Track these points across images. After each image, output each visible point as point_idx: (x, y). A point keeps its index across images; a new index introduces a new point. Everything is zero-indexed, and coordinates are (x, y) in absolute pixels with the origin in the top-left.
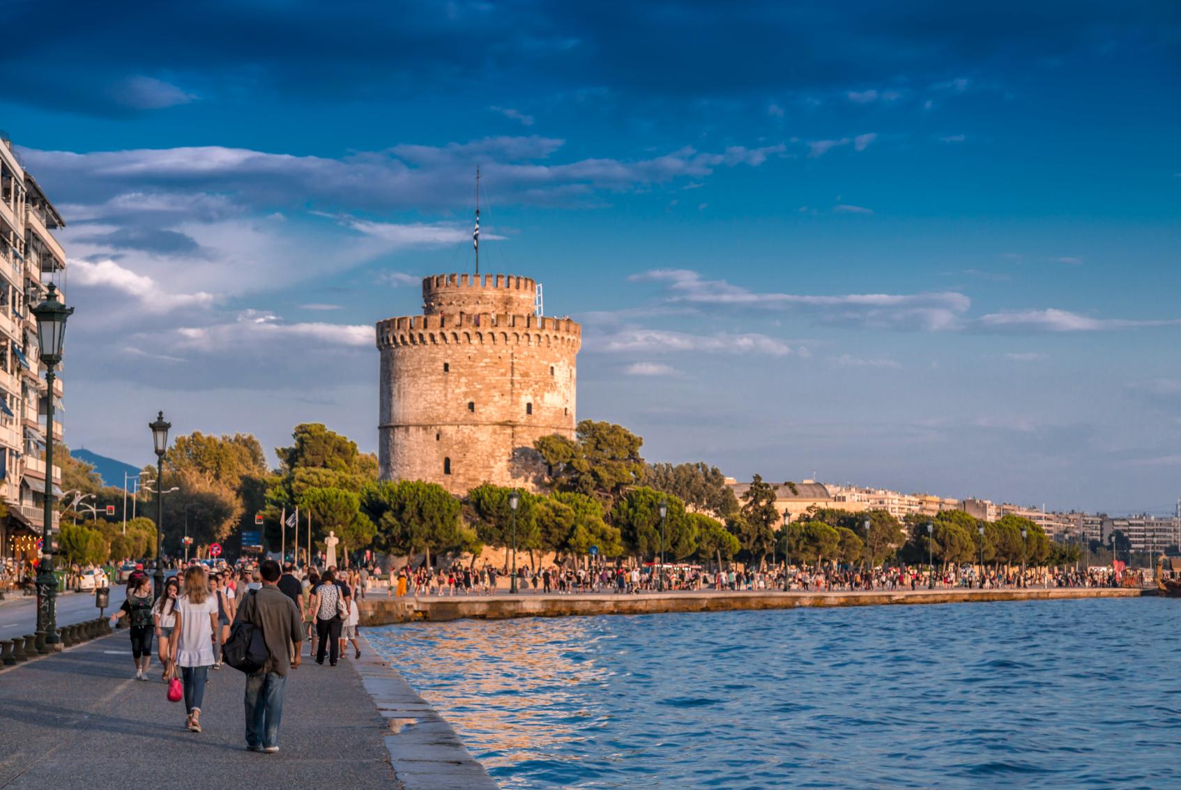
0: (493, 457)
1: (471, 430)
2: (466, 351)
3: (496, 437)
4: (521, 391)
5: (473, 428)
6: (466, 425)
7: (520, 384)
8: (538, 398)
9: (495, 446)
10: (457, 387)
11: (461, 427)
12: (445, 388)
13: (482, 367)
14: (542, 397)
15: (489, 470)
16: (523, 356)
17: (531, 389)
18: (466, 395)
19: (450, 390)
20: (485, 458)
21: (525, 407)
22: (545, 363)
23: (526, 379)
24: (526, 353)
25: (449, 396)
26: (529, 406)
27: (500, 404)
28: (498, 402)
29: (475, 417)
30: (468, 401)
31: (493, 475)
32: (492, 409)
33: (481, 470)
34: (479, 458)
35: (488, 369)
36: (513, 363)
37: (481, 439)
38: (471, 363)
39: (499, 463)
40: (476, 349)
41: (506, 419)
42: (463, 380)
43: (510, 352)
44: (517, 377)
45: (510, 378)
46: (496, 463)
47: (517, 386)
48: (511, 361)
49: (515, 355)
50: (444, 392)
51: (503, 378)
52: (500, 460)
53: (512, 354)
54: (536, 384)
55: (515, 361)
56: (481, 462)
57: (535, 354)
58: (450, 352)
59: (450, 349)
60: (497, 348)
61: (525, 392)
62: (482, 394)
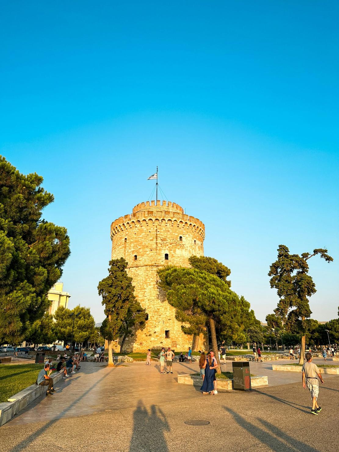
0: (146, 283)
1: (135, 270)
2: (134, 231)
3: (148, 272)
4: (161, 248)
5: (136, 269)
6: (133, 267)
7: (161, 244)
8: (172, 252)
9: (147, 277)
10: (130, 249)
11: (130, 269)
12: (125, 251)
13: (141, 237)
14: (175, 251)
15: (144, 290)
16: (162, 231)
17: (167, 247)
18: (133, 252)
19: (127, 251)
20: (142, 284)
21: (164, 256)
22: (176, 234)
23: (165, 242)
24: (164, 229)
25: (126, 254)
26: (167, 256)
27: (150, 255)
28: (149, 254)
29: (137, 263)
30: (134, 255)
31: (146, 293)
32: (146, 258)
33: (139, 291)
34: (138, 284)
35: (144, 238)
36: (157, 234)
37: (139, 274)
38: (136, 236)
39: (149, 287)
40: (138, 229)
41: (153, 263)
42: (132, 245)
43: (155, 229)
44: (159, 241)
45: (155, 242)
46: (147, 286)
47: (159, 245)
48: (156, 233)
49: (158, 230)
50: (124, 253)
51: (152, 242)
52: (150, 285)
53: (157, 230)
54: (171, 244)
55: (158, 233)
56: (140, 286)
57: (170, 230)
58: (127, 233)
59: (127, 231)
60: (148, 228)
61: (164, 248)
62: (141, 250)
